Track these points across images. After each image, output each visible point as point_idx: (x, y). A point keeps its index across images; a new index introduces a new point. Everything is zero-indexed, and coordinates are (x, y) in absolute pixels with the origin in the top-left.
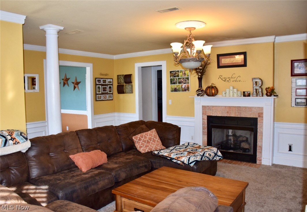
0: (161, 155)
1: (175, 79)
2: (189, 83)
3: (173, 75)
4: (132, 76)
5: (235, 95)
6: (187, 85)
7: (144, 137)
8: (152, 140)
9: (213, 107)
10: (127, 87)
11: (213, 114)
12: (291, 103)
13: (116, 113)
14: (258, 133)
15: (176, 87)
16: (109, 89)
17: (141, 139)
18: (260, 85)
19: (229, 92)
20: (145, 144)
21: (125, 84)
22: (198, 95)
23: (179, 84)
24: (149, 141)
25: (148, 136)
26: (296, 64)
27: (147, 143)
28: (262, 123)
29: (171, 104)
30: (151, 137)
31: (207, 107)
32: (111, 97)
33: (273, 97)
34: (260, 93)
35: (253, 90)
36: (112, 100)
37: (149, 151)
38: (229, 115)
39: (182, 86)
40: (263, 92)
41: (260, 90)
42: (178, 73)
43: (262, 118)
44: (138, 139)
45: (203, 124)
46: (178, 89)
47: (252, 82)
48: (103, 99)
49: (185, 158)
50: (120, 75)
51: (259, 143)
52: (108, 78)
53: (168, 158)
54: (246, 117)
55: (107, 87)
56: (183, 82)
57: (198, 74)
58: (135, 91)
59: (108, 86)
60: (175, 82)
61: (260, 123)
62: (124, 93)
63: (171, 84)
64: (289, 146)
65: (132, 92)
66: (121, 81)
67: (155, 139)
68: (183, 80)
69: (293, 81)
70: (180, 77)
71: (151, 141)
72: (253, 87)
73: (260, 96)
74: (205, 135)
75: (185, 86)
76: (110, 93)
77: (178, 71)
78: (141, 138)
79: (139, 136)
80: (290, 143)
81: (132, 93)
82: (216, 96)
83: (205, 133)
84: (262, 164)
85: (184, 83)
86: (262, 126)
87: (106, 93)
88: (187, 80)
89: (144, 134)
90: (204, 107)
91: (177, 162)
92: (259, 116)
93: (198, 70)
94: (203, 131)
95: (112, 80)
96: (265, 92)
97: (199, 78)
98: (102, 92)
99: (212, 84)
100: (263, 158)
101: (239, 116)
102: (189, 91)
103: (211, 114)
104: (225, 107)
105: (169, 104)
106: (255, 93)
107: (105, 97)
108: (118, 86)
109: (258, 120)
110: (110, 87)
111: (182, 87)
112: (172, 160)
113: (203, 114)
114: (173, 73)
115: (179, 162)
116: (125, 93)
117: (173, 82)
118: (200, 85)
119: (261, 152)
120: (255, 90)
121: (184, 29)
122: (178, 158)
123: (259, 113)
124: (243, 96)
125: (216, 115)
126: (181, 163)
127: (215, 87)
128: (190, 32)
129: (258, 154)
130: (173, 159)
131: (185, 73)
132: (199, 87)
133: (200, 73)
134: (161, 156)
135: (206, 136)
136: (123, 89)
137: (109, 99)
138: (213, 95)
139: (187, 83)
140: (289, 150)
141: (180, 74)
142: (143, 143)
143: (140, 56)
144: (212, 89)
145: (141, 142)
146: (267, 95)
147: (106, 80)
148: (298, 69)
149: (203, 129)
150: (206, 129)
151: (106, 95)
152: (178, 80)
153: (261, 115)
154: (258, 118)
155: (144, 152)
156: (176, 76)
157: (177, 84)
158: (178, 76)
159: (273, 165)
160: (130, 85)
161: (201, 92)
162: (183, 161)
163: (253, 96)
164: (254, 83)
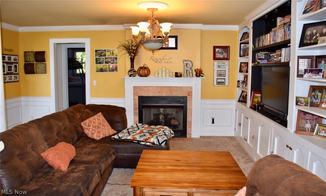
0: (124, 139)
1: (102, 59)
2: (117, 63)
3: (99, 55)
4: (45, 53)
5: (168, 75)
6: (115, 65)
7: (92, 122)
8: (102, 124)
9: (145, 87)
10: (39, 66)
11: (144, 94)
12: (214, 83)
13: (22, 97)
14: (188, 110)
15: (102, 67)
16: (15, 68)
17: (90, 125)
18: (190, 67)
19: (162, 73)
20: (96, 129)
21: (35, 63)
22: (130, 76)
23: (106, 64)
24: (99, 126)
25: (96, 120)
26: (217, 50)
27: (98, 128)
28: (192, 100)
29: (96, 85)
30: (99, 121)
31: (138, 87)
32: (17, 78)
33: (201, 78)
34: (191, 74)
35: (184, 71)
36: (18, 81)
37: (104, 137)
38: (161, 94)
39: (109, 66)
40: (193, 73)
41: (191, 71)
42: (104, 53)
43: (191, 96)
44: (87, 125)
45: (134, 105)
46: (104, 69)
47: (183, 64)
48: (8, 81)
49: (154, 139)
50: (29, 52)
51: (188, 119)
52: (12, 54)
53: (134, 141)
54: (176, 96)
55: (12, 66)
56: (110, 62)
57: (130, 55)
58: (49, 71)
59: (14, 64)
60: (101, 62)
61: (189, 101)
62: (34, 73)
63: (96, 64)
64: (212, 119)
65: (45, 71)
66: (30, 59)
67: (104, 123)
68: (110, 60)
69: (215, 64)
70: (107, 57)
71: (101, 126)
72: (184, 68)
73: (191, 77)
74: (136, 115)
75: (113, 66)
76: (16, 73)
77: (105, 50)
78: (90, 123)
79: (87, 121)
80: (213, 117)
81: (46, 73)
82: (148, 76)
83: (136, 113)
84: (192, 137)
85: (112, 63)
86: (191, 104)
87: (11, 73)
88: (115, 60)
89: (92, 119)
90: (135, 88)
91: (146, 144)
92: (189, 95)
93: (131, 50)
94: (134, 112)
95: (17, 57)
96: (194, 73)
97: (131, 58)
98: (7, 72)
99: (145, 65)
100: (192, 132)
101: (170, 95)
102: (117, 71)
103: (143, 94)
104: (157, 87)
105: (94, 85)
106: (185, 74)
107: (10, 78)
108: (25, 64)
109: (188, 98)
110: (16, 66)
111: (109, 68)
112: (140, 143)
113: (134, 94)
114: (99, 52)
115: (148, 144)
116: (36, 73)
117: (98, 62)
118: (132, 66)
119: (191, 127)
120: (186, 71)
121: (147, 10)
122: (146, 140)
123: (188, 92)
124: (175, 77)
125: (147, 96)
126: (151, 144)
127: (147, 67)
128: (152, 13)
129: (188, 129)
130: (141, 141)
131: (113, 53)
132: (131, 68)
133: (133, 54)
134: (125, 141)
135: (138, 116)
136: (34, 69)
137: (15, 80)
138: (146, 76)
139: (115, 63)
140: (212, 123)
141: (108, 54)
142: (94, 129)
143: (57, 30)
144: (145, 70)
145: (91, 128)
146: (197, 76)
147: (11, 57)
148: (219, 54)
149: (135, 109)
150: (138, 110)
151: (11, 76)
152: (105, 60)
153: (190, 93)
154: (188, 96)
155: (100, 139)
156: (103, 55)
157: (103, 64)
158: (105, 55)
159: (201, 137)
160: (43, 64)
161: (132, 73)
162: (152, 142)
163: (184, 77)
164: (185, 65)
